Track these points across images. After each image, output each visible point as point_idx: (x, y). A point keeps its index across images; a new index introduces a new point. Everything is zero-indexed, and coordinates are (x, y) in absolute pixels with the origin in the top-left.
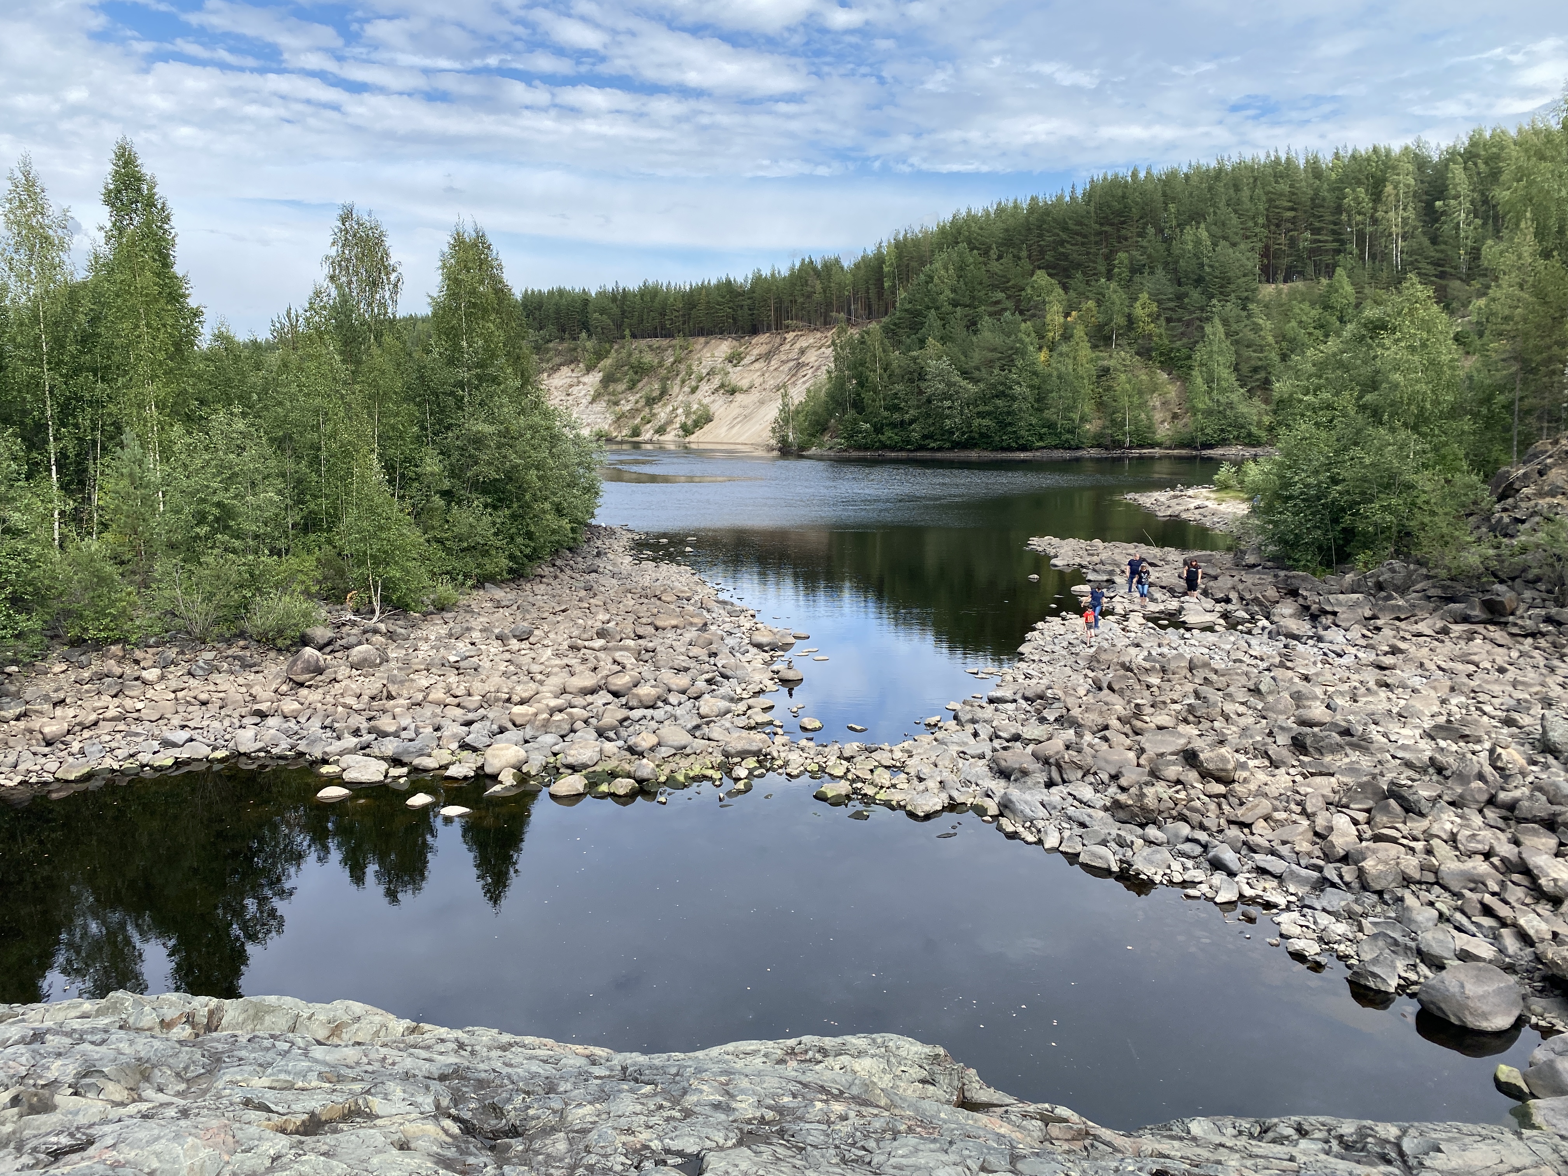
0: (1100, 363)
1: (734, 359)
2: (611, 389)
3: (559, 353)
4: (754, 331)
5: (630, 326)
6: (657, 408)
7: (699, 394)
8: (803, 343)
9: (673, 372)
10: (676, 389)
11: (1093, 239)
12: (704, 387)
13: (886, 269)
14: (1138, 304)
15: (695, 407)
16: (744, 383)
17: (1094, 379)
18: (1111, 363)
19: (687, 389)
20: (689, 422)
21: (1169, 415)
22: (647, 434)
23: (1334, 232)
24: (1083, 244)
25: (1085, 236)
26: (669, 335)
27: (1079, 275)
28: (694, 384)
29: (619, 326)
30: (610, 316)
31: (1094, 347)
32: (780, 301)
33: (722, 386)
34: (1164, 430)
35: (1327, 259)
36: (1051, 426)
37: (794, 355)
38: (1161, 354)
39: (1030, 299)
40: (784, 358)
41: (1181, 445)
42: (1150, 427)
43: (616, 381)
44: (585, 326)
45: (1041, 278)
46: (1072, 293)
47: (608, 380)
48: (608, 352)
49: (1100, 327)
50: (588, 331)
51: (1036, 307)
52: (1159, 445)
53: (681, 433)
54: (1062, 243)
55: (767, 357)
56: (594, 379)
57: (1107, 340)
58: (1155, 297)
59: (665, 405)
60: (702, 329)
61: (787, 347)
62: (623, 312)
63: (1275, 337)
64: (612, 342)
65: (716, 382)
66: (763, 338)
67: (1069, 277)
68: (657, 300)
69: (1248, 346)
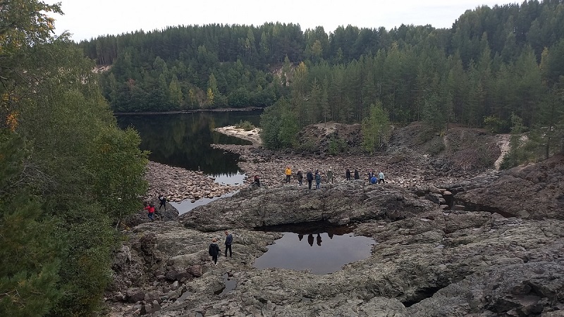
14: (189, 68)
21: (202, 100)
24: (169, 49)
27: (169, 58)
34: (201, 104)
35: (235, 57)
36: (172, 104)
39: (156, 65)
41: (206, 108)
42: (198, 103)
45: (159, 59)
52: (201, 108)
57: (181, 78)
58: (193, 67)
67: (166, 58)
69: (220, 81)
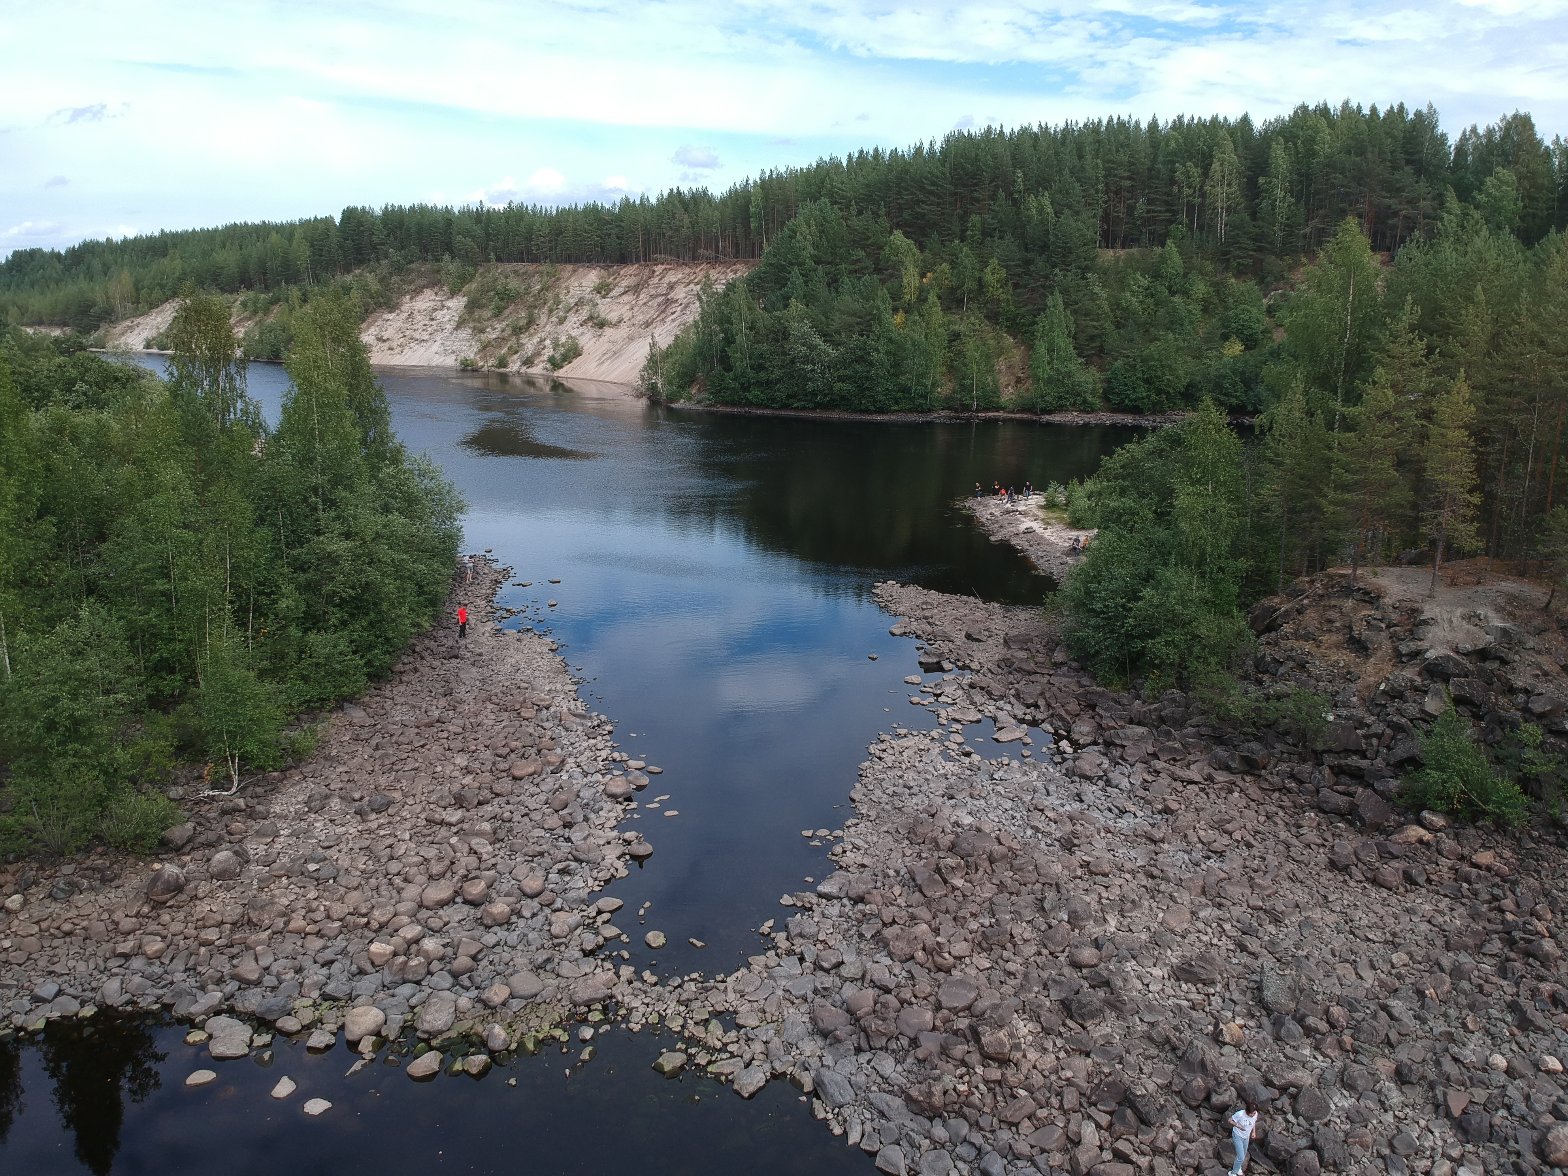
0: (952, 327)
1: (603, 290)
2: (476, 315)
3: (421, 274)
4: (623, 259)
5: (495, 249)
6: (524, 338)
7: (568, 325)
8: (672, 277)
9: (539, 301)
10: (543, 319)
11: (948, 199)
12: (573, 319)
13: (752, 210)
14: (988, 270)
15: (563, 339)
16: (613, 317)
17: (946, 344)
18: (961, 328)
19: (554, 319)
20: (558, 356)
21: (1013, 380)
22: (514, 366)
23: (1166, 203)
24: (939, 204)
25: (940, 197)
26: (535, 260)
27: (935, 235)
28: (561, 314)
29: (484, 249)
30: (473, 238)
31: (946, 309)
32: (647, 232)
33: (591, 318)
34: (1008, 395)
35: (1160, 229)
36: (905, 390)
37: (663, 290)
38: (1008, 319)
39: (888, 259)
40: (653, 292)
41: (1023, 410)
42: (996, 391)
43: (481, 307)
44: (449, 247)
45: (898, 237)
46: (927, 254)
47: (472, 306)
48: (472, 276)
49: (953, 290)
50: (452, 252)
51: (894, 267)
52: (1003, 409)
53: (549, 366)
54: (918, 202)
55: (636, 289)
56: (458, 304)
57: (960, 302)
58: (1004, 263)
59: (531, 335)
60: (569, 256)
61: (656, 280)
62: (488, 235)
63: (1110, 305)
64: (476, 265)
65: (585, 313)
66: (632, 269)
67: (925, 235)
68: (522, 224)
69: (1086, 315)
